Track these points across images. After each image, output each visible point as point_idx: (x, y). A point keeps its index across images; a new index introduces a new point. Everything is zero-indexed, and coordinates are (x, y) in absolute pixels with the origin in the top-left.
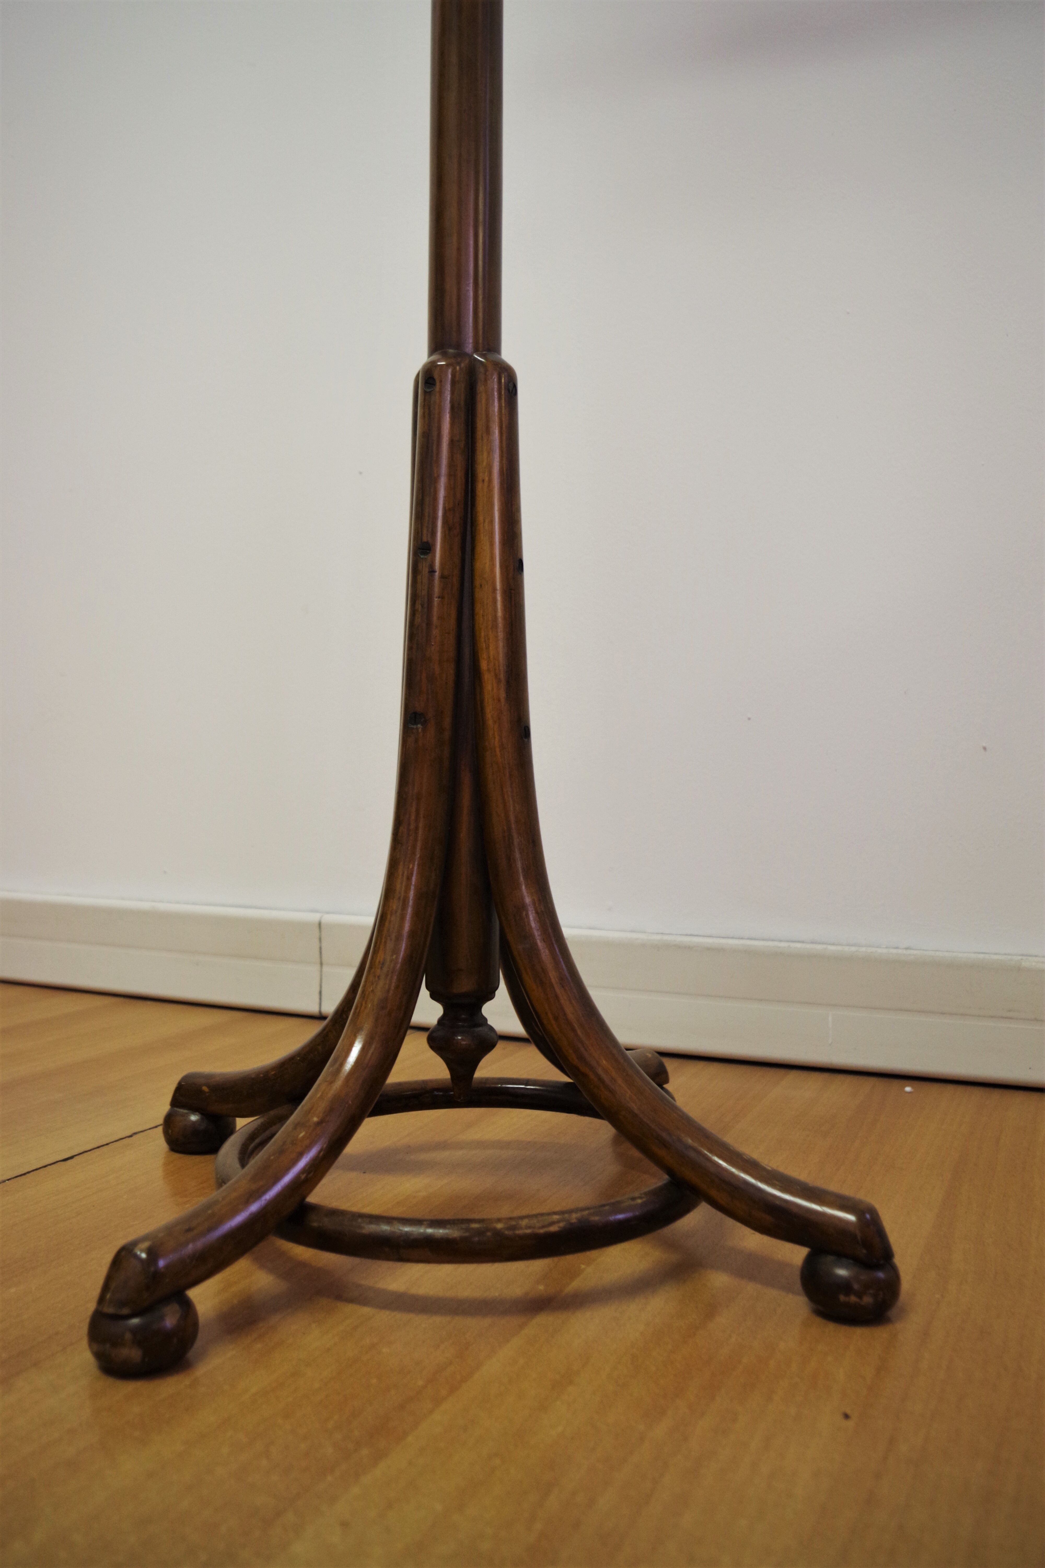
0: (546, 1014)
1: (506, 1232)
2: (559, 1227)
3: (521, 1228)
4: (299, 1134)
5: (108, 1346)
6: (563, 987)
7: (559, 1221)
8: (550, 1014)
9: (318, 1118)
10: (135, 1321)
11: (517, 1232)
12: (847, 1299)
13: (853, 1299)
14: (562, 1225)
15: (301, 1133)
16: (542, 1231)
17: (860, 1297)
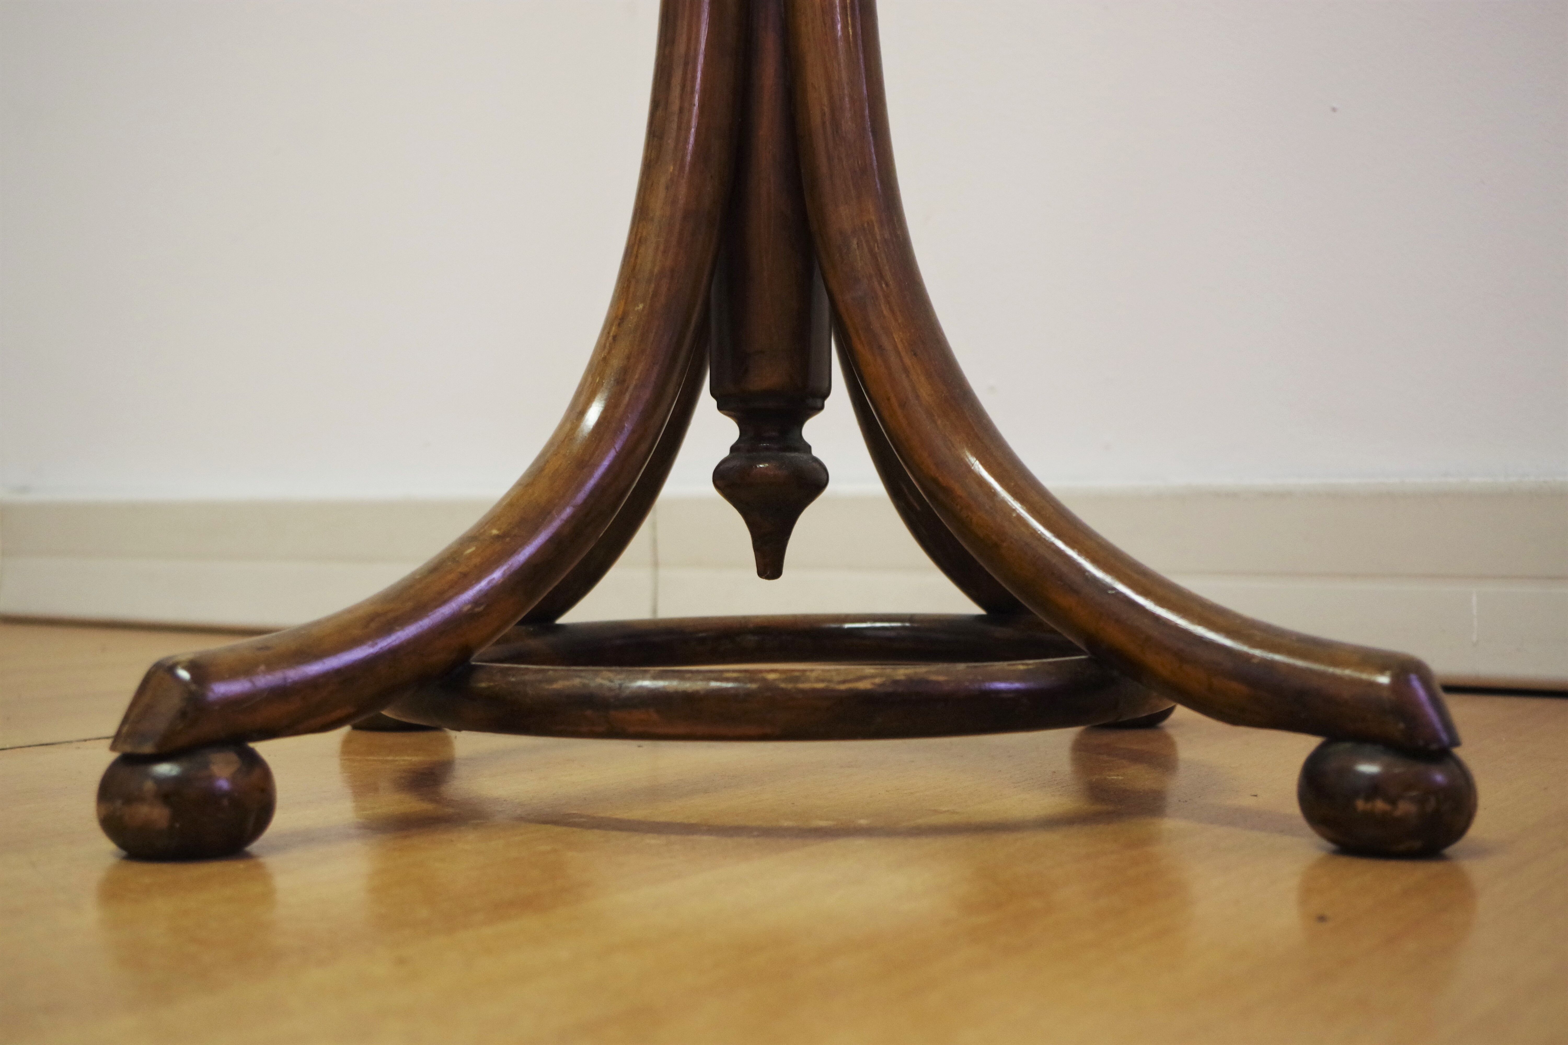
0: (889, 399)
1: (783, 685)
2: (873, 684)
3: (807, 680)
4: (467, 550)
5: (119, 803)
6: (915, 354)
7: (873, 676)
8: (893, 400)
9: (499, 529)
10: (165, 769)
11: (801, 686)
12: (1369, 806)
13: (1380, 805)
14: (878, 681)
15: (469, 548)
16: (843, 687)
17: (1393, 802)
